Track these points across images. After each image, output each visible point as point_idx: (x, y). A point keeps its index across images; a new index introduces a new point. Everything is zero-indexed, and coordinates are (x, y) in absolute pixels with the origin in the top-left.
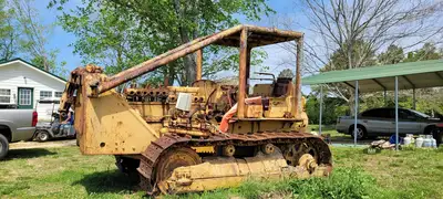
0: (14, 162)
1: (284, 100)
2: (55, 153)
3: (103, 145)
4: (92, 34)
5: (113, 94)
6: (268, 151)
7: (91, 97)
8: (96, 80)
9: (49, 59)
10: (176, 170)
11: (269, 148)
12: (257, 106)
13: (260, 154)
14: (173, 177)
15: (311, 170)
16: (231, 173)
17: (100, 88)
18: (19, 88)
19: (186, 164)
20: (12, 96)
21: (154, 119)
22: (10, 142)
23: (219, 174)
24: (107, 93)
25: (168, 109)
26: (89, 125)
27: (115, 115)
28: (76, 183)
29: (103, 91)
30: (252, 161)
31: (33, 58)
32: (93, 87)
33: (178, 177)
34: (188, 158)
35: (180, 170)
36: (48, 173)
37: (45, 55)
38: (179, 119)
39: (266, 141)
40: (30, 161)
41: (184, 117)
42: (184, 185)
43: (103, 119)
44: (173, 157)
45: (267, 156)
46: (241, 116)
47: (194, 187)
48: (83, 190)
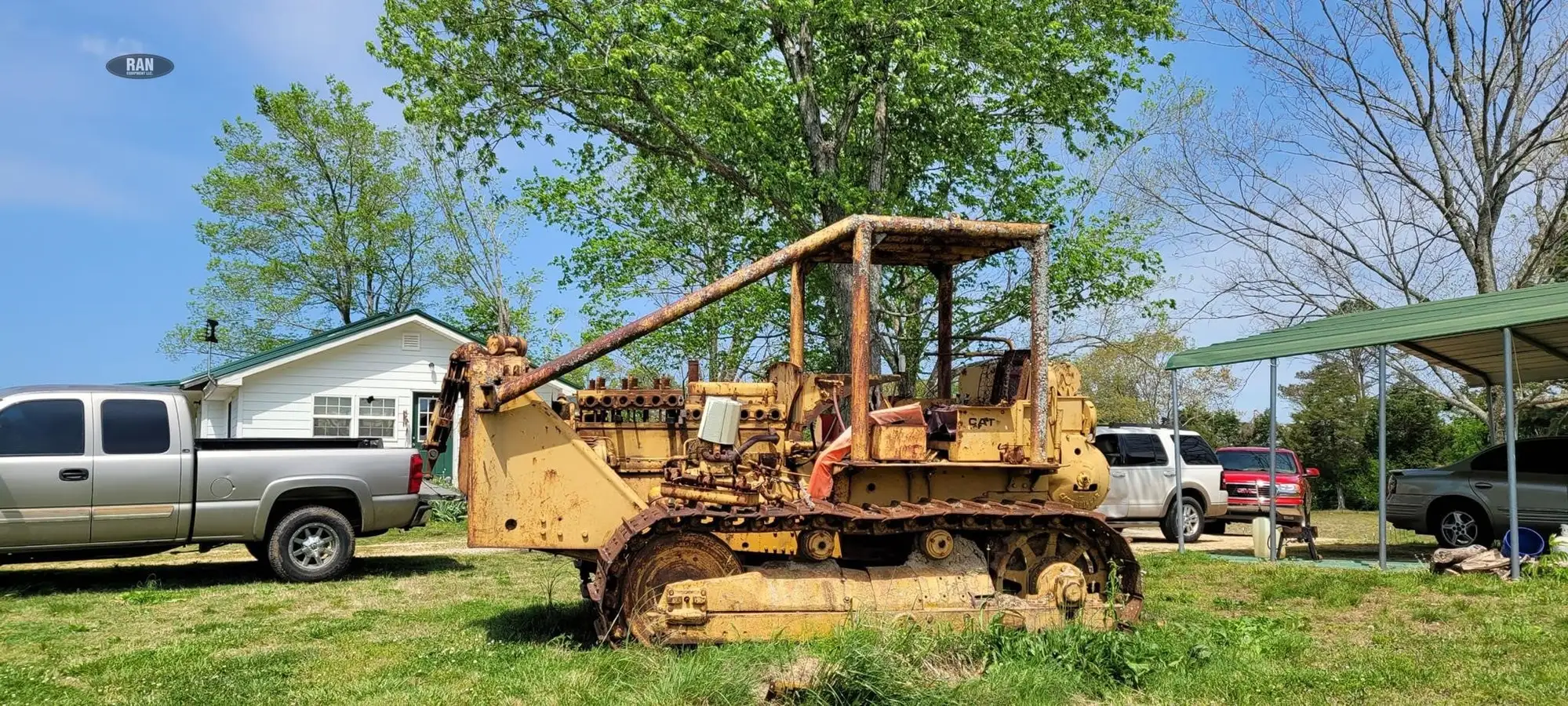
0: (366, 584)
1: (1005, 411)
2: (471, 567)
3: (511, 524)
4: (610, 225)
5: (534, 404)
6: (934, 549)
7: (484, 412)
8: (497, 373)
9: (515, 304)
10: (670, 586)
11: (937, 541)
12: (906, 430)
13: (914, 560)
14: (662, 604)
15: (1071, 609)
16: (820, 601)
17: (500, 391)
18: (417, 395)
19: (699, 575)
20: (398, 418)
21: (646, 466)
22: (359, 533)
23: (786, 604)
24: (521, 402)
25: (684, 437)
26: (481, 477)
27: (538, 454)
28: (476, 623)
29: (507, 398)
30: (887, 576)
31: (469, 301)
32: (487, 390)
33: (672, 605)
34: (704, 560)
35: (677, 589)
36: (428, 605)
37: (503, 294)
38: (703, 466)
39: (928, 522)
40: (401, 583)
41: (717, 461)
42: (688, 623)
43: (512, 462)
44: (665, 557)
45: (935, 564)
46: (860, 456)
47: (713, 630)
48: (481, 635)
